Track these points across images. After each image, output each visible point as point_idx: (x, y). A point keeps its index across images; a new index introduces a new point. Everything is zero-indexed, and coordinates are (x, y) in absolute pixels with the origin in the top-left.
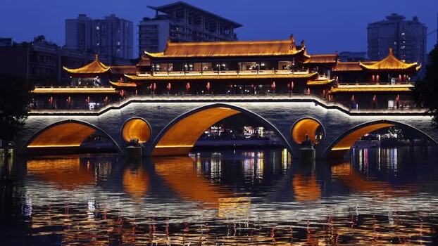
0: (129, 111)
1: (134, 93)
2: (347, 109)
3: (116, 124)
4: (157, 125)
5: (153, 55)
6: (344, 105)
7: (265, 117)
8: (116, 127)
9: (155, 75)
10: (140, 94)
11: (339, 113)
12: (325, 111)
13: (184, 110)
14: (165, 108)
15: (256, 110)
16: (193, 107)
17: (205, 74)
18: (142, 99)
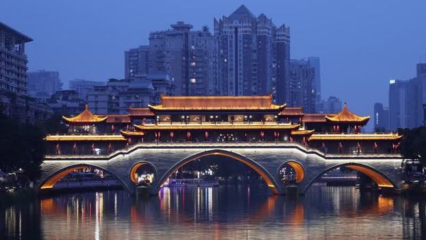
0: (136, 156)
1: (141, 141)
2: (323, 154)
3: (124, 167)
4: (162, 168)
5: (155, 107)
6: (321, 151)
7: (256, 160)
8: (125, 169)
9: (159, 125)
10: (146, 141)
11: (316, 157)
12: (305, 155)
13: (186, 155)
14: (169, 153)
15: (248, 154)
16: (194, 152)
17: (203, 124)
18: (148, 146)
